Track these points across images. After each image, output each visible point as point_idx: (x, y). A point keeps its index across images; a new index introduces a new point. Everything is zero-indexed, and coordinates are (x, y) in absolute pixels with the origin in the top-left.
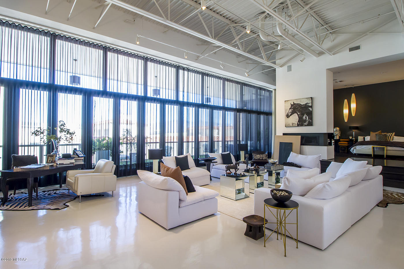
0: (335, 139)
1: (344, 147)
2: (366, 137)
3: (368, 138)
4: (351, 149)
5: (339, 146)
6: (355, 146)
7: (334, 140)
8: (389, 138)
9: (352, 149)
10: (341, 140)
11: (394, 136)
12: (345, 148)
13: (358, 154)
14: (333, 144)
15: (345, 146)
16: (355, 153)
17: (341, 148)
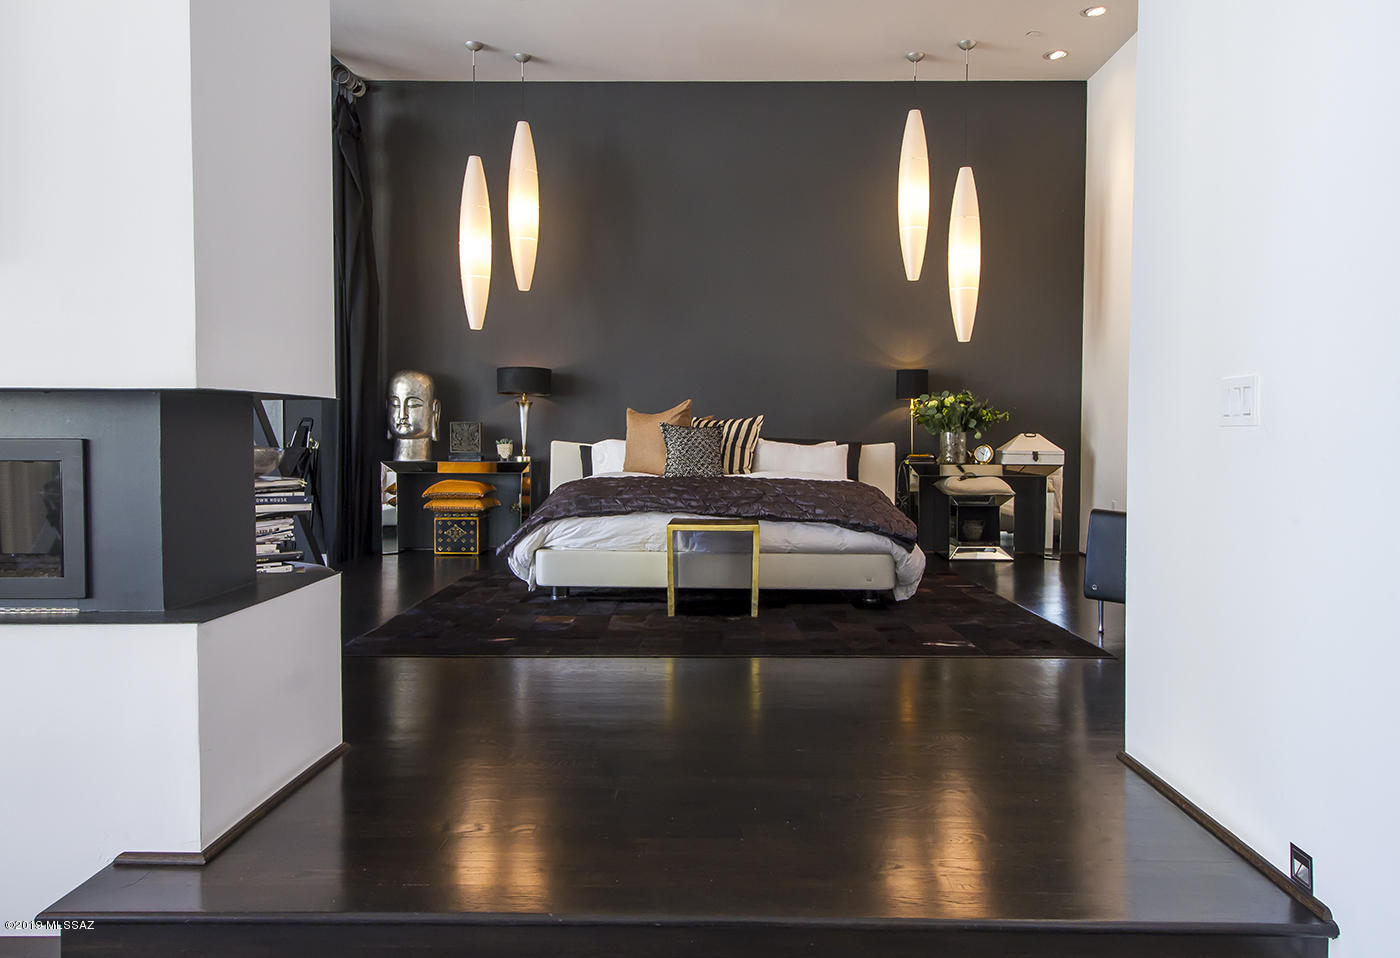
0: (403, 458)
1: (459, 523)
2: (597, 449)
3: (610, 459)
4: (512, 547)
5: (431, 513)
6: (545, 521)
7: (397, 467)
8: (738, 451)
9: (522, 550)
10: (443, 468)
11: (761, 439)
12: (468, 526)
13: (559, 589)
14: (391, 502)
15: (469, 512)
16: (540, 582)
17: (445, 526)
